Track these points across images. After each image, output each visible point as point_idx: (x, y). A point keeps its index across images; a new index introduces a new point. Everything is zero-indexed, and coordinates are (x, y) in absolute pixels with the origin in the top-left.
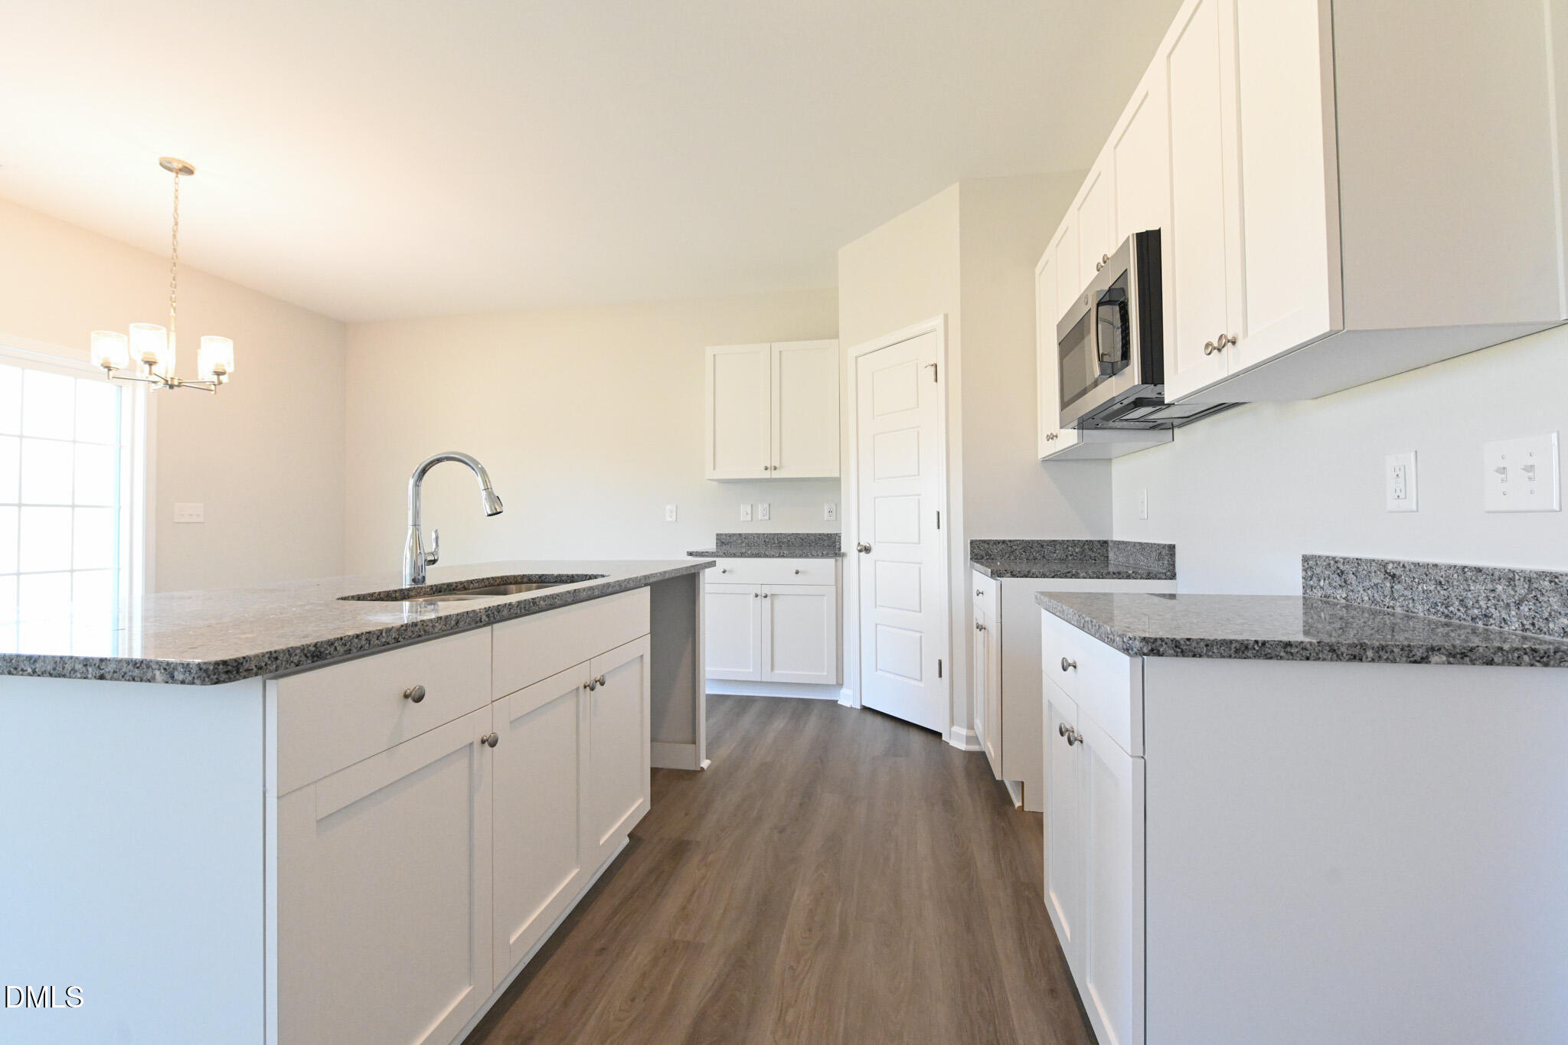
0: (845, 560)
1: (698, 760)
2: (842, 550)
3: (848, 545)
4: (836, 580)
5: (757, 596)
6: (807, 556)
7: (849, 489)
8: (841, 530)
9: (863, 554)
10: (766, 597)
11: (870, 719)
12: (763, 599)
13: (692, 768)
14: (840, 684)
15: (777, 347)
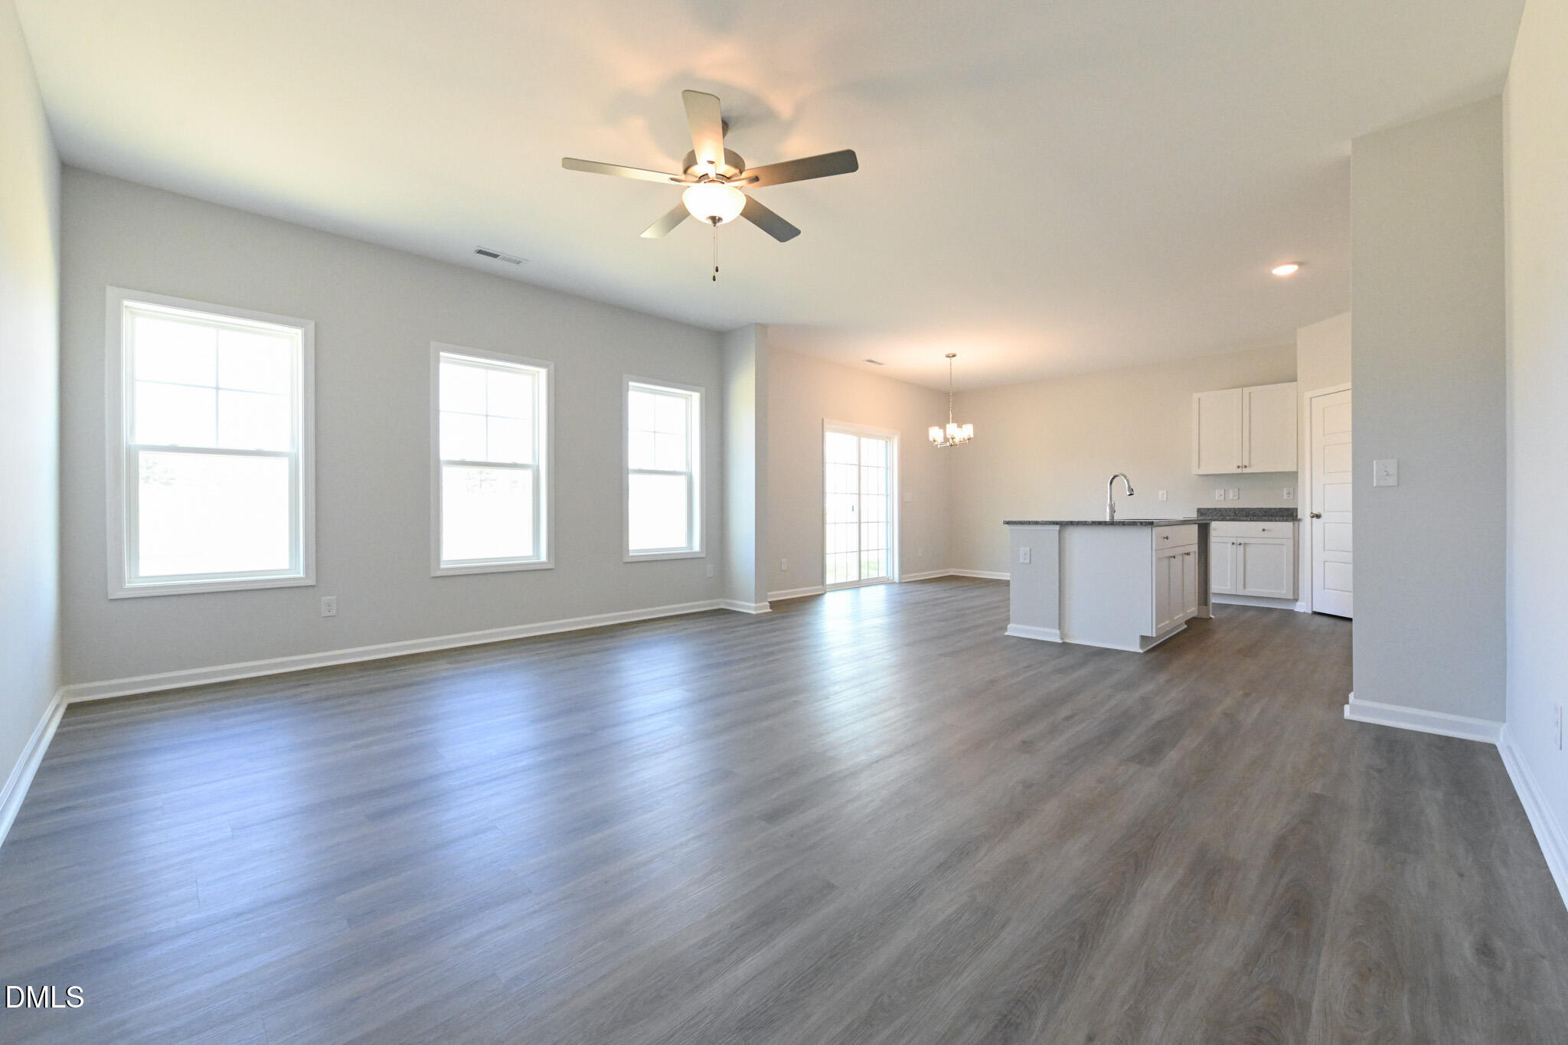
0: (1301, 524)
1: (1208, 614)
2: (1299, 517)
3: (1304, 513)
4: (1294, 536)
5: (1233, 544)
6: (1271, 521)
7: (1305, 478)
8: (1297, 505)
9: (1314, 519)
10: (1240, 544)
11: (1318, 618)
12: (1238, 546)
13: (1205, 617)
14: (1296, 600)
15: (1246, 390)
